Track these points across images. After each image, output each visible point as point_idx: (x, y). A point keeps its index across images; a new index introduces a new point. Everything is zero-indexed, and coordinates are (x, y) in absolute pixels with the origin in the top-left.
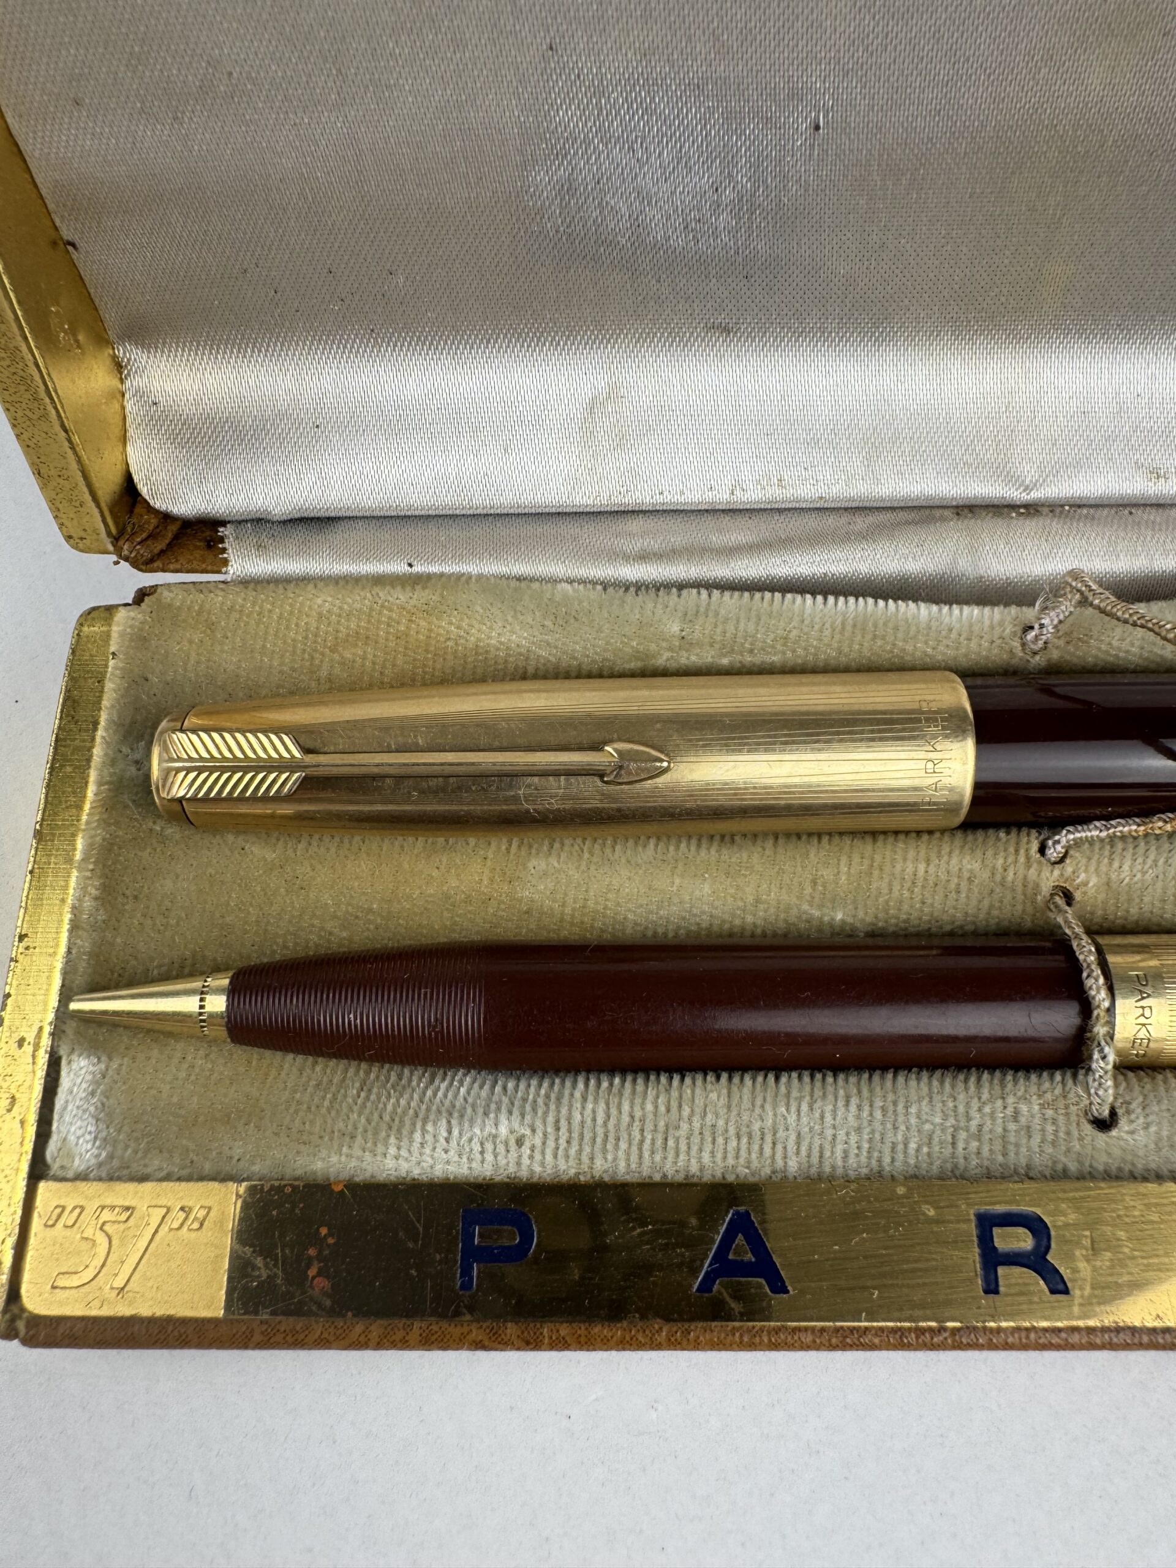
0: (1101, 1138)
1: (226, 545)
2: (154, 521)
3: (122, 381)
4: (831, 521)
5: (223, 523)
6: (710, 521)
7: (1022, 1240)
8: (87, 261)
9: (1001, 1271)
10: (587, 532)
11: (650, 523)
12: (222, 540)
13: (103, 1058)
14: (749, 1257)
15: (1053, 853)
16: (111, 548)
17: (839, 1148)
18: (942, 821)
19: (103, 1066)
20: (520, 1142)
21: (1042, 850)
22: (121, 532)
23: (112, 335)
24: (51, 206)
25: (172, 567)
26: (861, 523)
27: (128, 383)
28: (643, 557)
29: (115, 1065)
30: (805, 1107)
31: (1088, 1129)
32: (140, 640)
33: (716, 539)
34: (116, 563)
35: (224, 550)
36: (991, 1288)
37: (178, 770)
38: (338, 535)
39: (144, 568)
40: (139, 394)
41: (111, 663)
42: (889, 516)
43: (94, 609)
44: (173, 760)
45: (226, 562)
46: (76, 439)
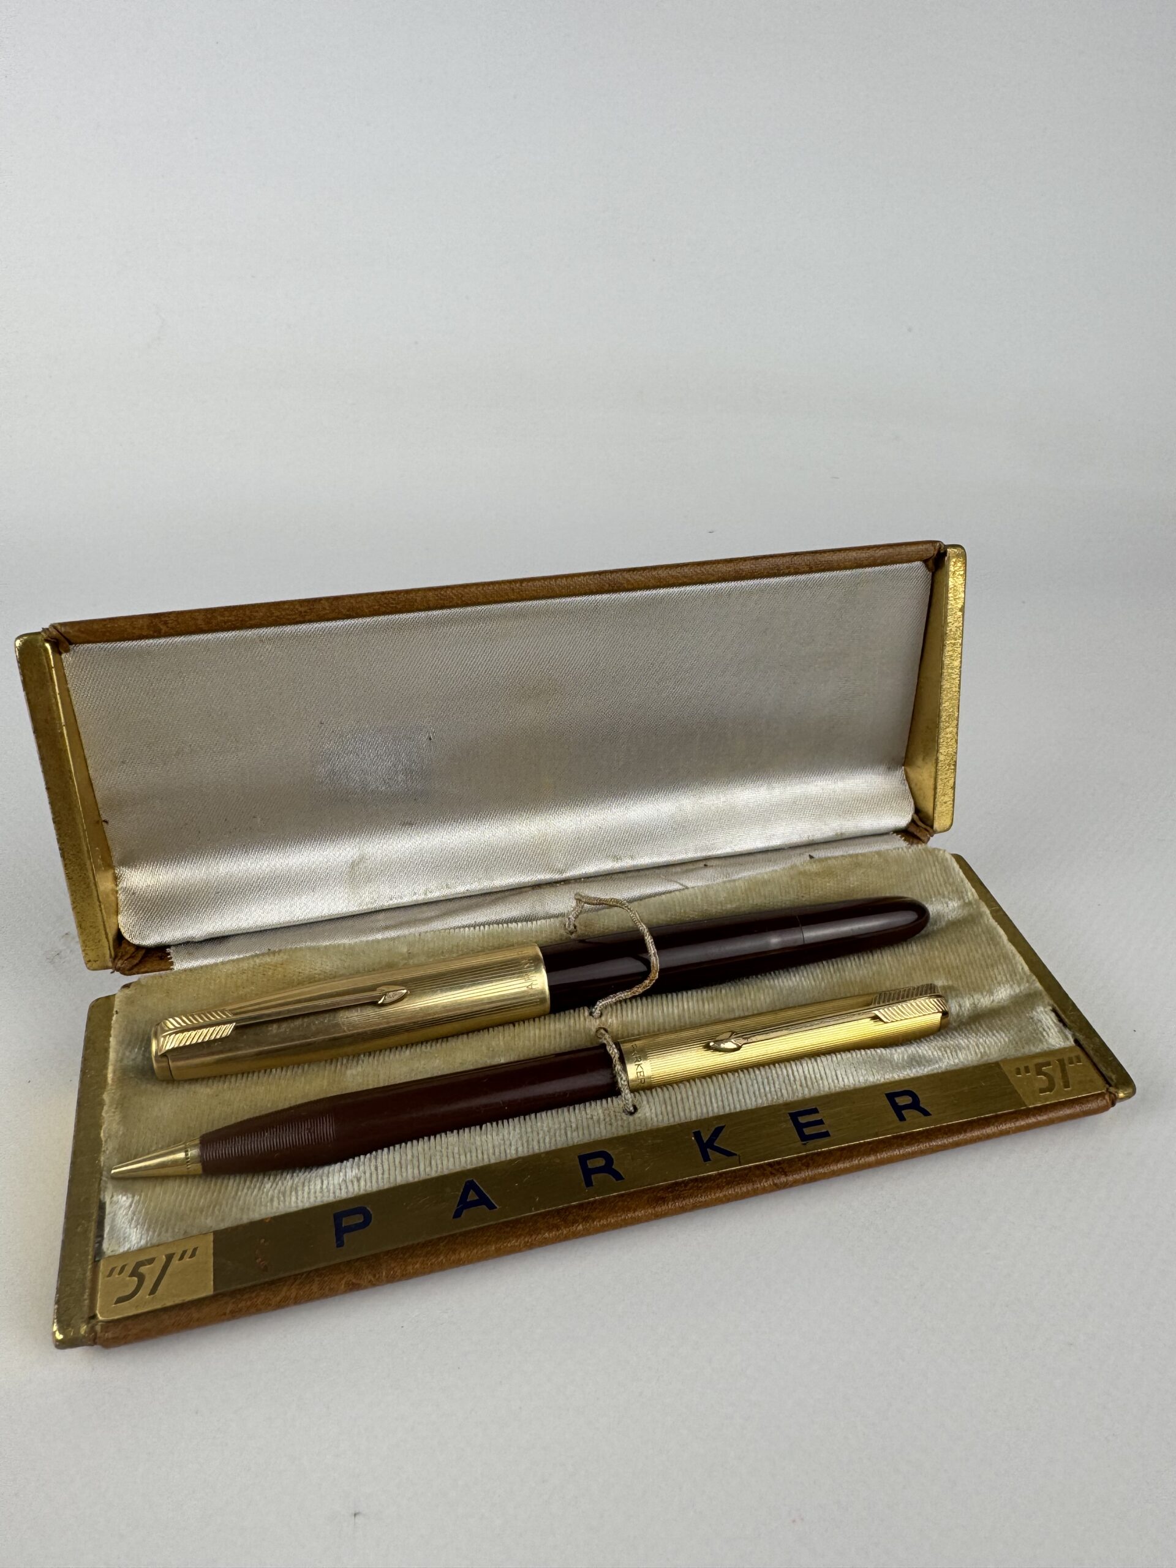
0: (631, 1118)
1: (172, 956)
2: (133, 949)
3: (117, 885)
4: (474, 901)
5: (169, 946)
6: (416, 910)
7: (600, 1162)
8: (110, 830)
9: (593, 1177)
10: (358, 923)
11: (388, 914)
12: (169, 954)
13: (130, 1195)
14: (477, 1198)
15: (597, 1012)
16: (110, 964)
17: (513, 1148)
18: (539, 1009)
19: (130, 1200)
20: (358, 1180)
21: (591, 1014)
22: (116, 956)
23: (115, 863)
24: (100, 805)
25: (143, 970)
26: (488, 898)
27: (120, 886)
28: (387, 928)
29: (137, 1198)
30: (494, 1134)
31: (625, 1117)
32: (130, 1001)
33: (420, 916)
34: (112, 972)
35: (171, 958)
36: (589, 1183)
37: (170, 1035)
38: (231, 944)
39: (127, 972)
40: (125, 890)
41: (114, 1018)
42: (503, 894)
43: (97, 1000)
44: (167, 1031)
45: (172, 964)
46: (103, 906)
